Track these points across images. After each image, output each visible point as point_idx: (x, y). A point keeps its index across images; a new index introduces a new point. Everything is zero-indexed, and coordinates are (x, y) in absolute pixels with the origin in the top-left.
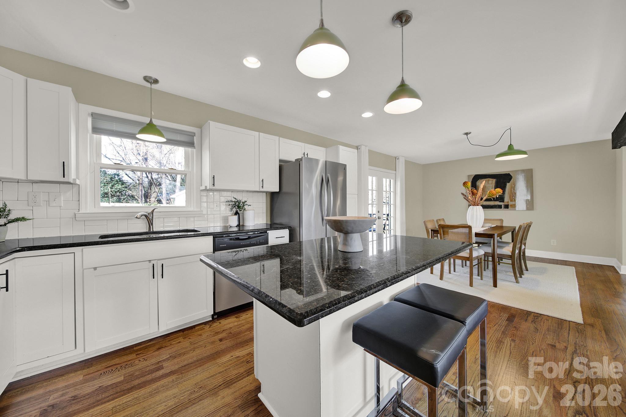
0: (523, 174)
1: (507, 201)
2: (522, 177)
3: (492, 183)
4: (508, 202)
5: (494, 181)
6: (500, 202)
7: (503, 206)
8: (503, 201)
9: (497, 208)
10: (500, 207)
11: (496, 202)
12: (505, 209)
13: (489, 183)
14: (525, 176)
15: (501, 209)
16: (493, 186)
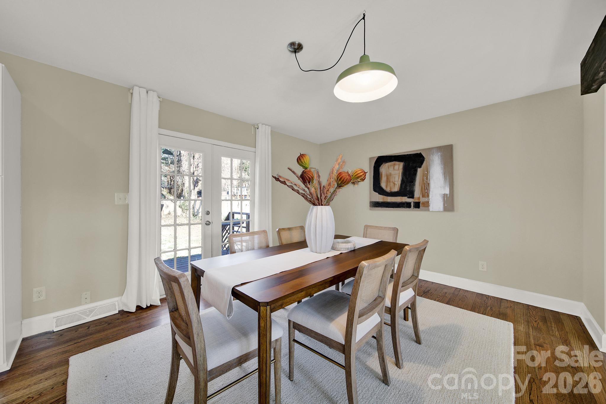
0: (440, 154)
1: (418, 196)
2: (437, 158)
4: (419, 198)
5: (402, 165)
6: (409, 198)
7: (412, 204)
8: (412, 197)
9: (404, 207)
10: (407, 205)
11: (404, 197)
12: (415, 209)
13: (395, 170)
14: (441, 156)
15: (410, 209)
16: (399, 173)
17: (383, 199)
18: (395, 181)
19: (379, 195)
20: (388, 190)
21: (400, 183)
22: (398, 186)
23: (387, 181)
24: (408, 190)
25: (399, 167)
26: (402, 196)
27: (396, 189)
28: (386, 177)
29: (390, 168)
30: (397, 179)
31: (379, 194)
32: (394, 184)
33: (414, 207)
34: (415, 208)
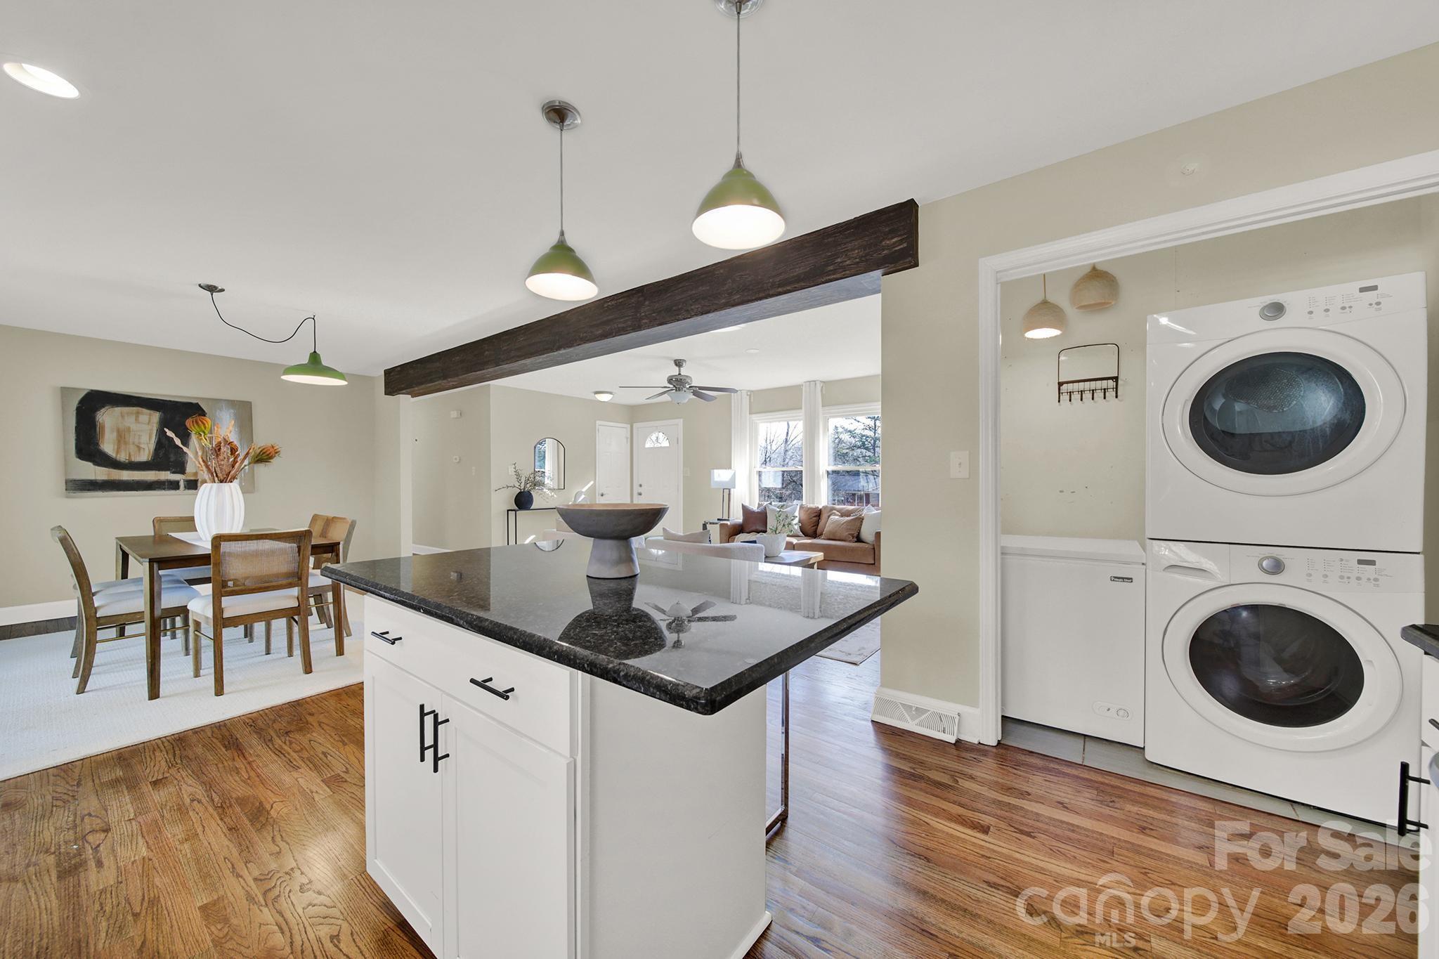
0: (232, 411)
1: (195, 471)
2: (228, 416)
3: (150, 421)
4: (196, 474)
5: (156, 416)
6: (173, 473)
7: (182, 484)
8: (183, 472)
9: (164, 489)
10: (174, 485)
11: (163, 472)
12: (187, 491)
13: (139, 423)
14: (235, 415)
15: (178, 491)
16: (151, 430)
17: (109, 475)
18: (139, 443)
19: (97, 467)
20: (123, 457)
21: (152, 446)
22: (149, 452)
23: (119, 442)
24: (172, 460)
25: (150, 419)
26: (159, 470)
27: (145, 456)
28: (115, 434)
29: (126, 418)
30: (145, 438)
31: (94, 464)
32: (139, 448)
33: (185, 487)
34: (189, 489)
